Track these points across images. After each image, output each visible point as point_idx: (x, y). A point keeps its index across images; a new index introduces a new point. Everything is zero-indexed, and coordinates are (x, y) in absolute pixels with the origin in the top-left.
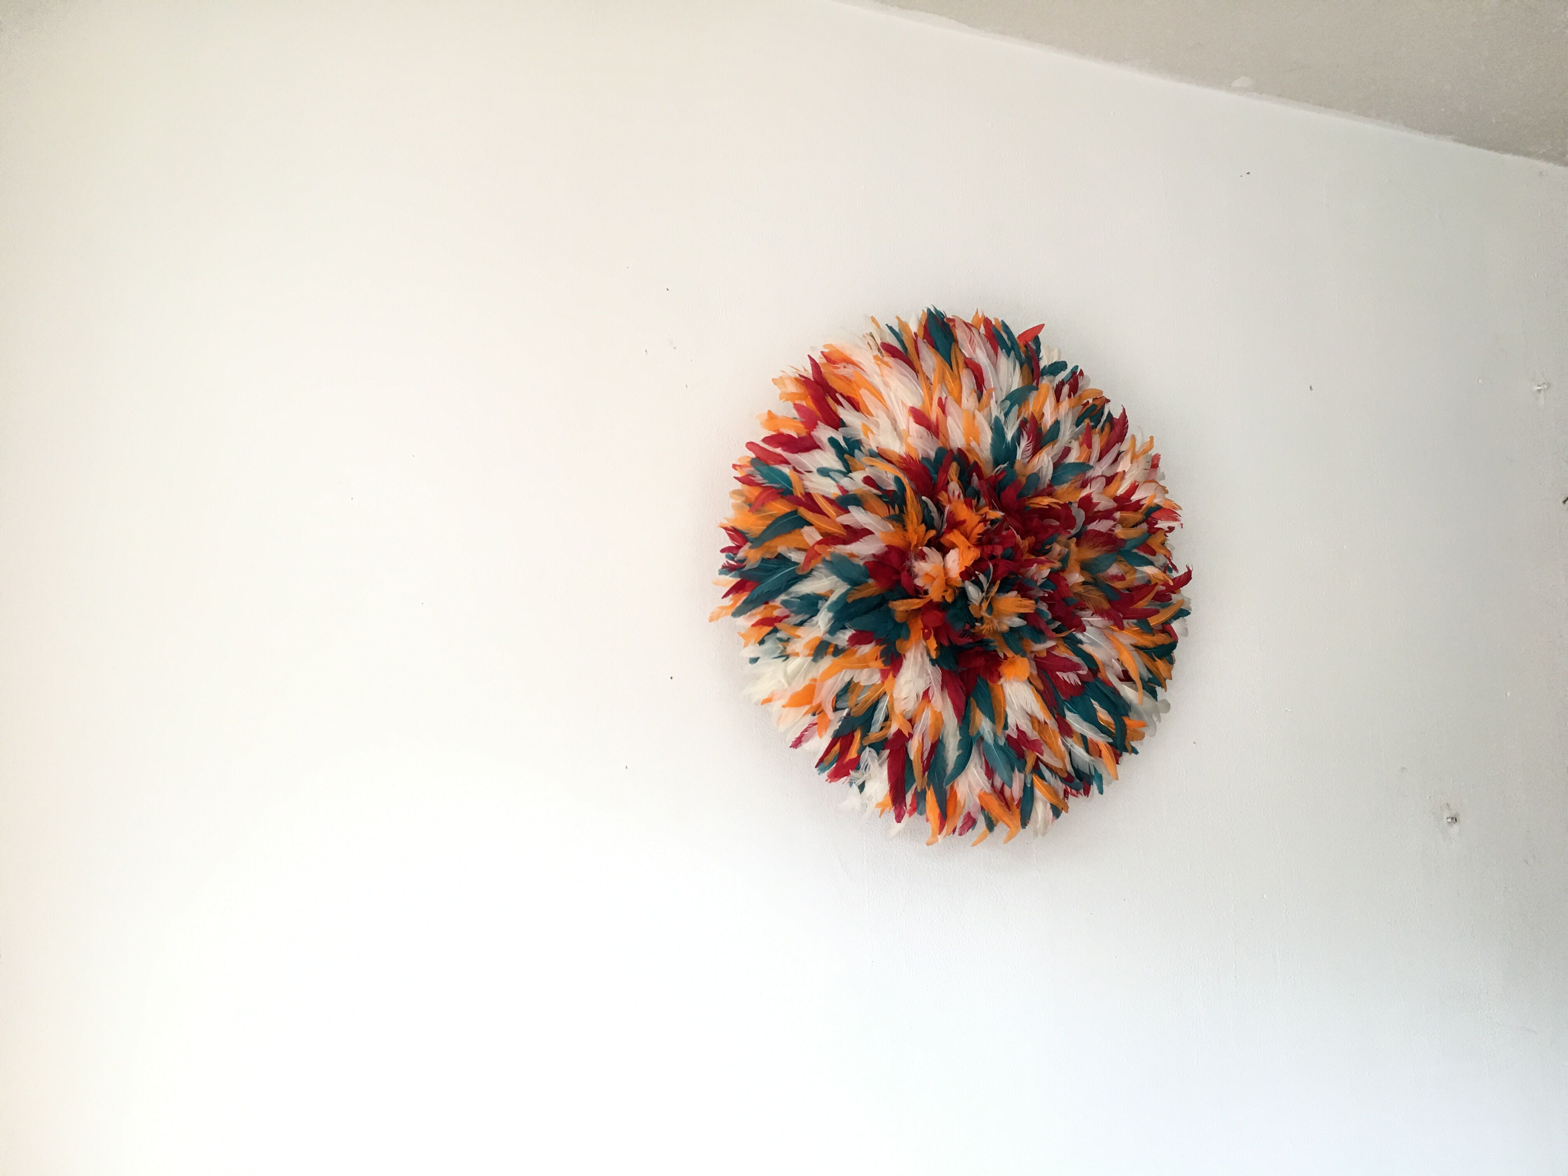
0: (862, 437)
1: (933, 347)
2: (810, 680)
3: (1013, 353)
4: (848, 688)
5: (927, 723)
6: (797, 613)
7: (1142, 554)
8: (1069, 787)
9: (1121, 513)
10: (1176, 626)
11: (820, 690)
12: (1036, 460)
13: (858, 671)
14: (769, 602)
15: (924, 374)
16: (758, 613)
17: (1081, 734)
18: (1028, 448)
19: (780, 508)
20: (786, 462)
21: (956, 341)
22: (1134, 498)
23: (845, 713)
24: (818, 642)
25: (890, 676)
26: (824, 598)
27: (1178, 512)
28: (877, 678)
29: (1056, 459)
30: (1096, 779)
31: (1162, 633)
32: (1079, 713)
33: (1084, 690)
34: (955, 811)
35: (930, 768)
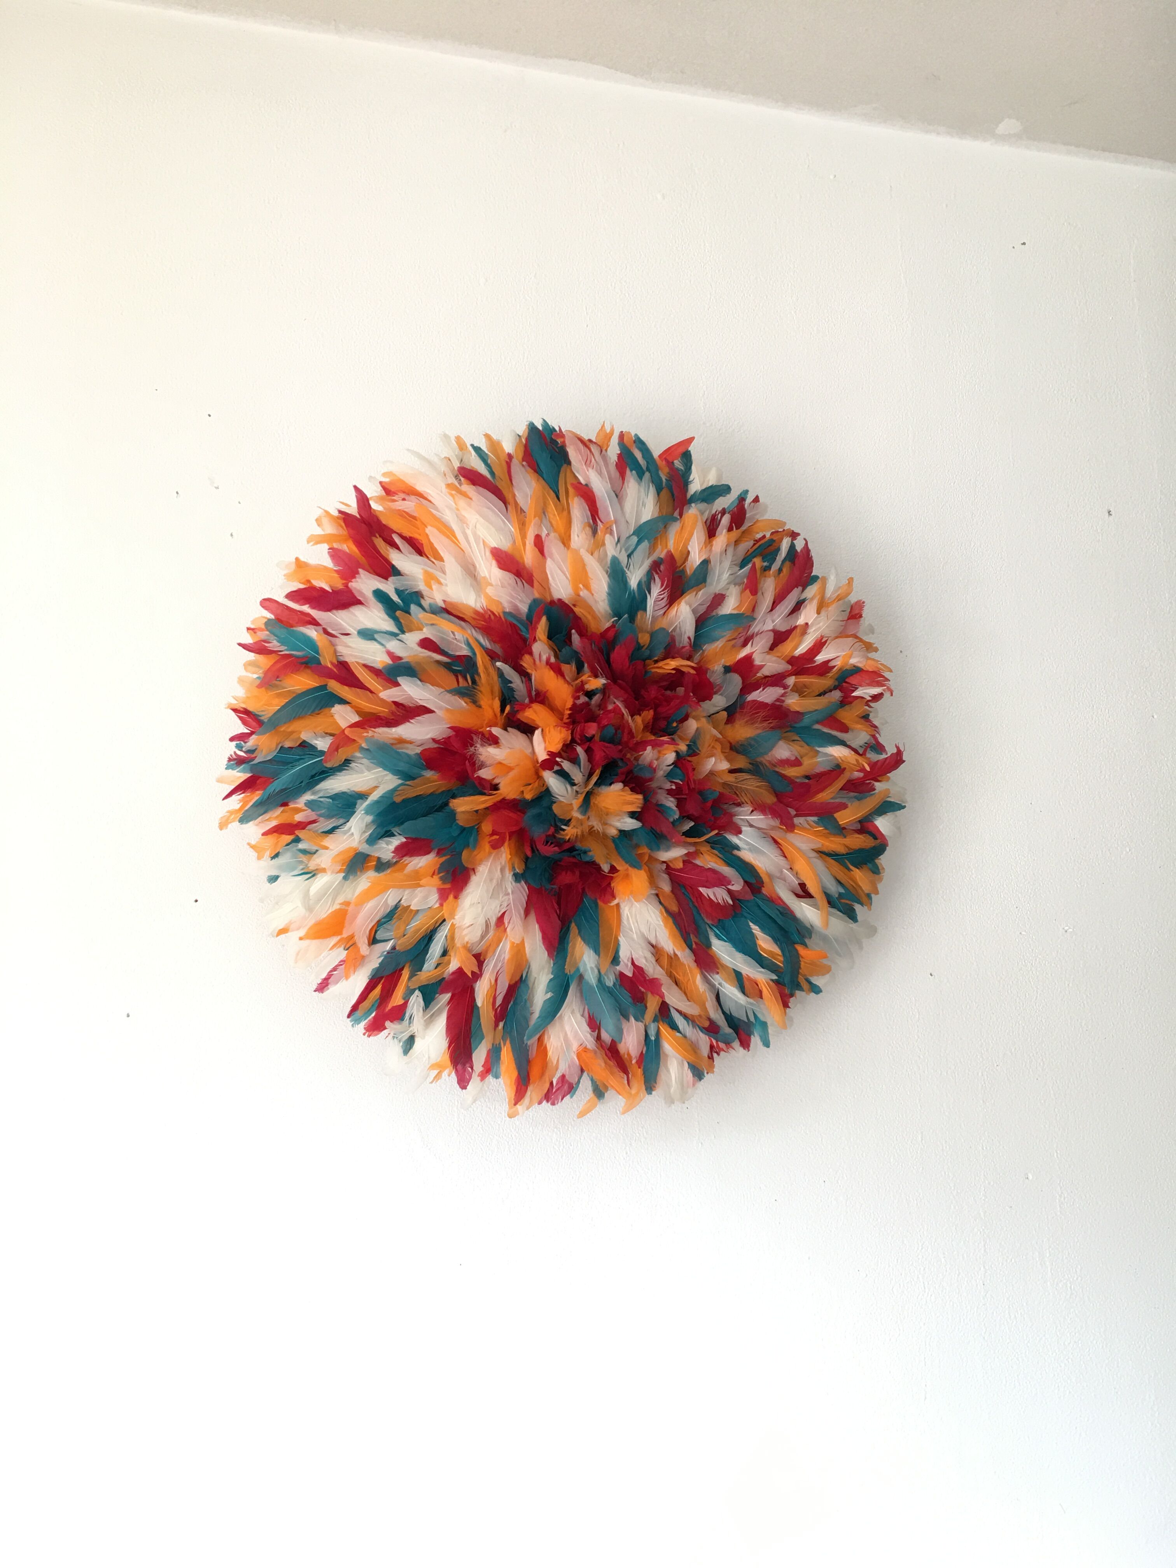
0: (422, 587)
1: (535, 471)
2: (341, 904)
3: (647, 475)
4: (394, 914)
5: (504, 958)
6: (329, 817)
7: (826, 730)
8: (714, 1039)
9: (796, 679)
10: (882, 824)
11: (355, 917)
12: (673, 611)
13: (407, 892)
14: (290, 804)
15: (516, 504)
16: (275, 817)
17: (734, 970)
18: (662, 596)
19: (303, 682)
20: (314, 622)
21: (569, 463)
22: (820, 658)
23: (388, 946)
24: (352, 854)
25: (451, 897)
26: (363, 796)
27: (886, 674)
28: (433, 899)
29: (702, 610)
30: (758, 1027)
31: (859, 834)
32: (730, 941)
33: (741, 911)
34: (543, 1073)
35: (507, 1016)
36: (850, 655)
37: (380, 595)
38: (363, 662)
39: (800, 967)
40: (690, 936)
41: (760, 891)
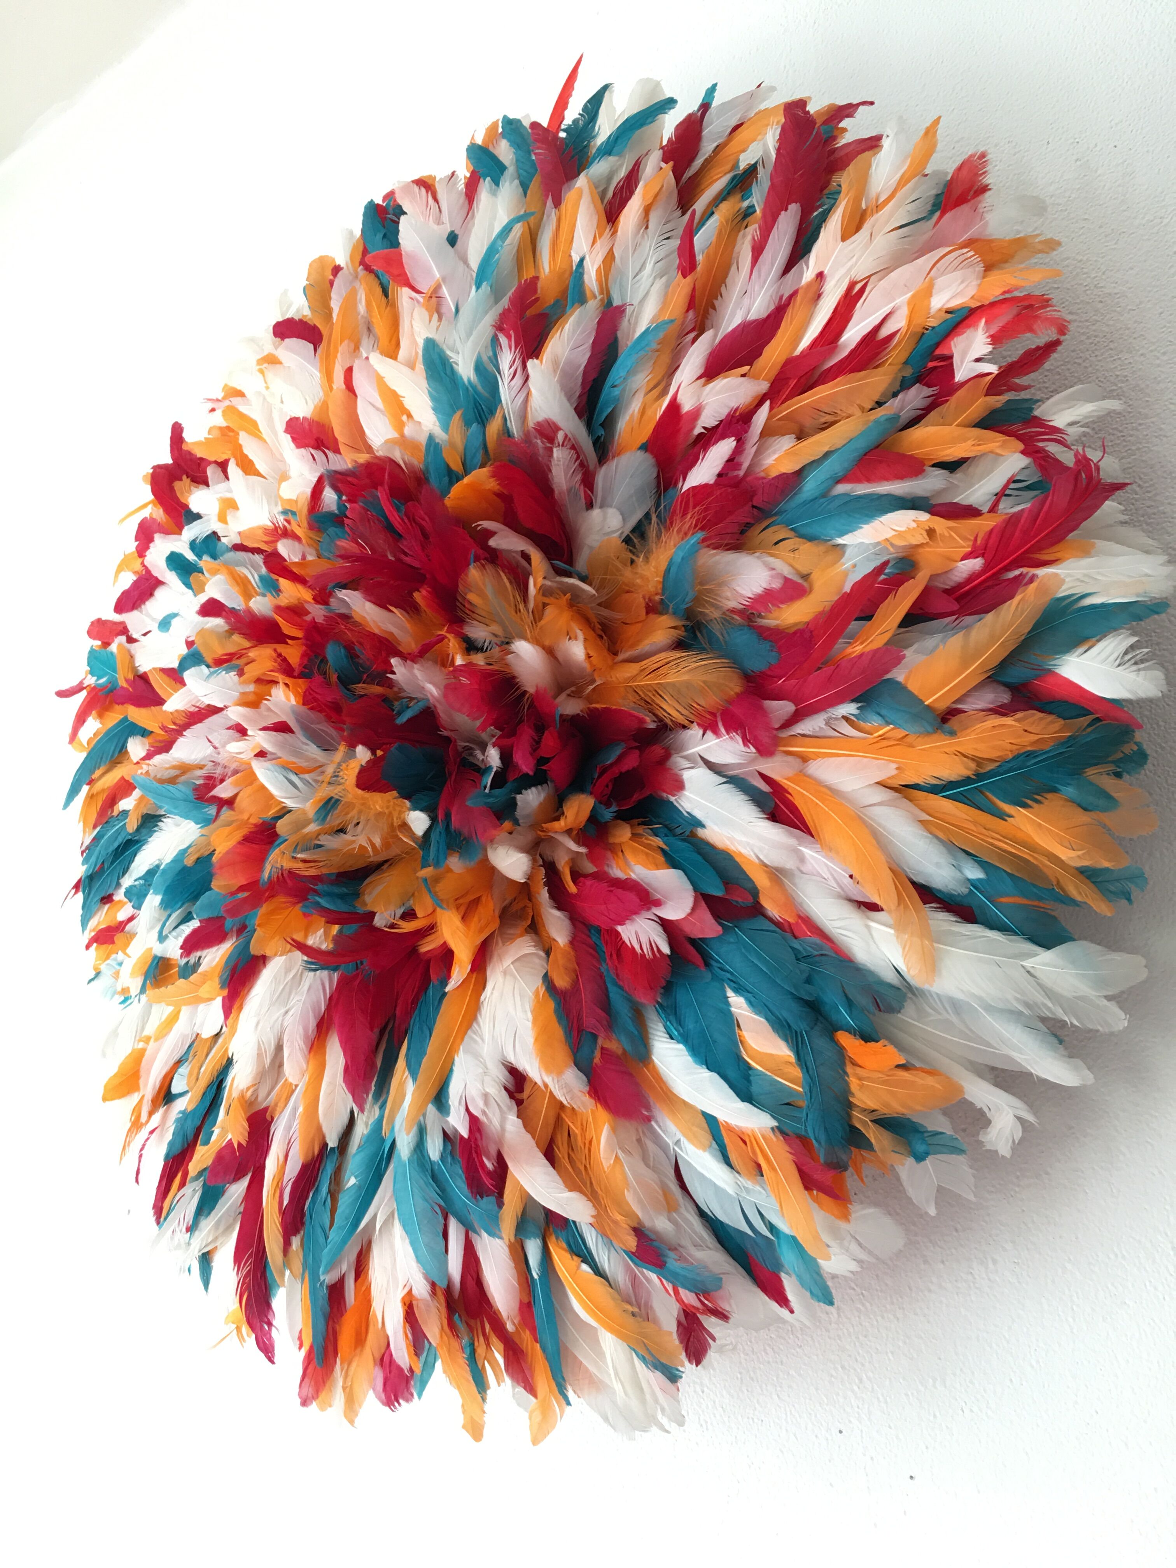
4: (190, 1049)
11: (151, 1064)
13: (197, 1010)
14: (113, 896)
15: (329, 336)
16: (100, 919)
17: (701, 1111)
18: (515, 365)
20: (123, 631)
23: (182, 1106)
24: (149, 960)
25: (235, 1007)
28: (220, 1017)
31: (1004, 715)
32: (685, 1039)
33: (707, 965)
34: (360, 1340)
35: (303, 1224)
36: (927, 292)
37: (175, 561)
38: (161, 666)
39: (846, 1092)
40: (595, 1037)
41: (757, 910)
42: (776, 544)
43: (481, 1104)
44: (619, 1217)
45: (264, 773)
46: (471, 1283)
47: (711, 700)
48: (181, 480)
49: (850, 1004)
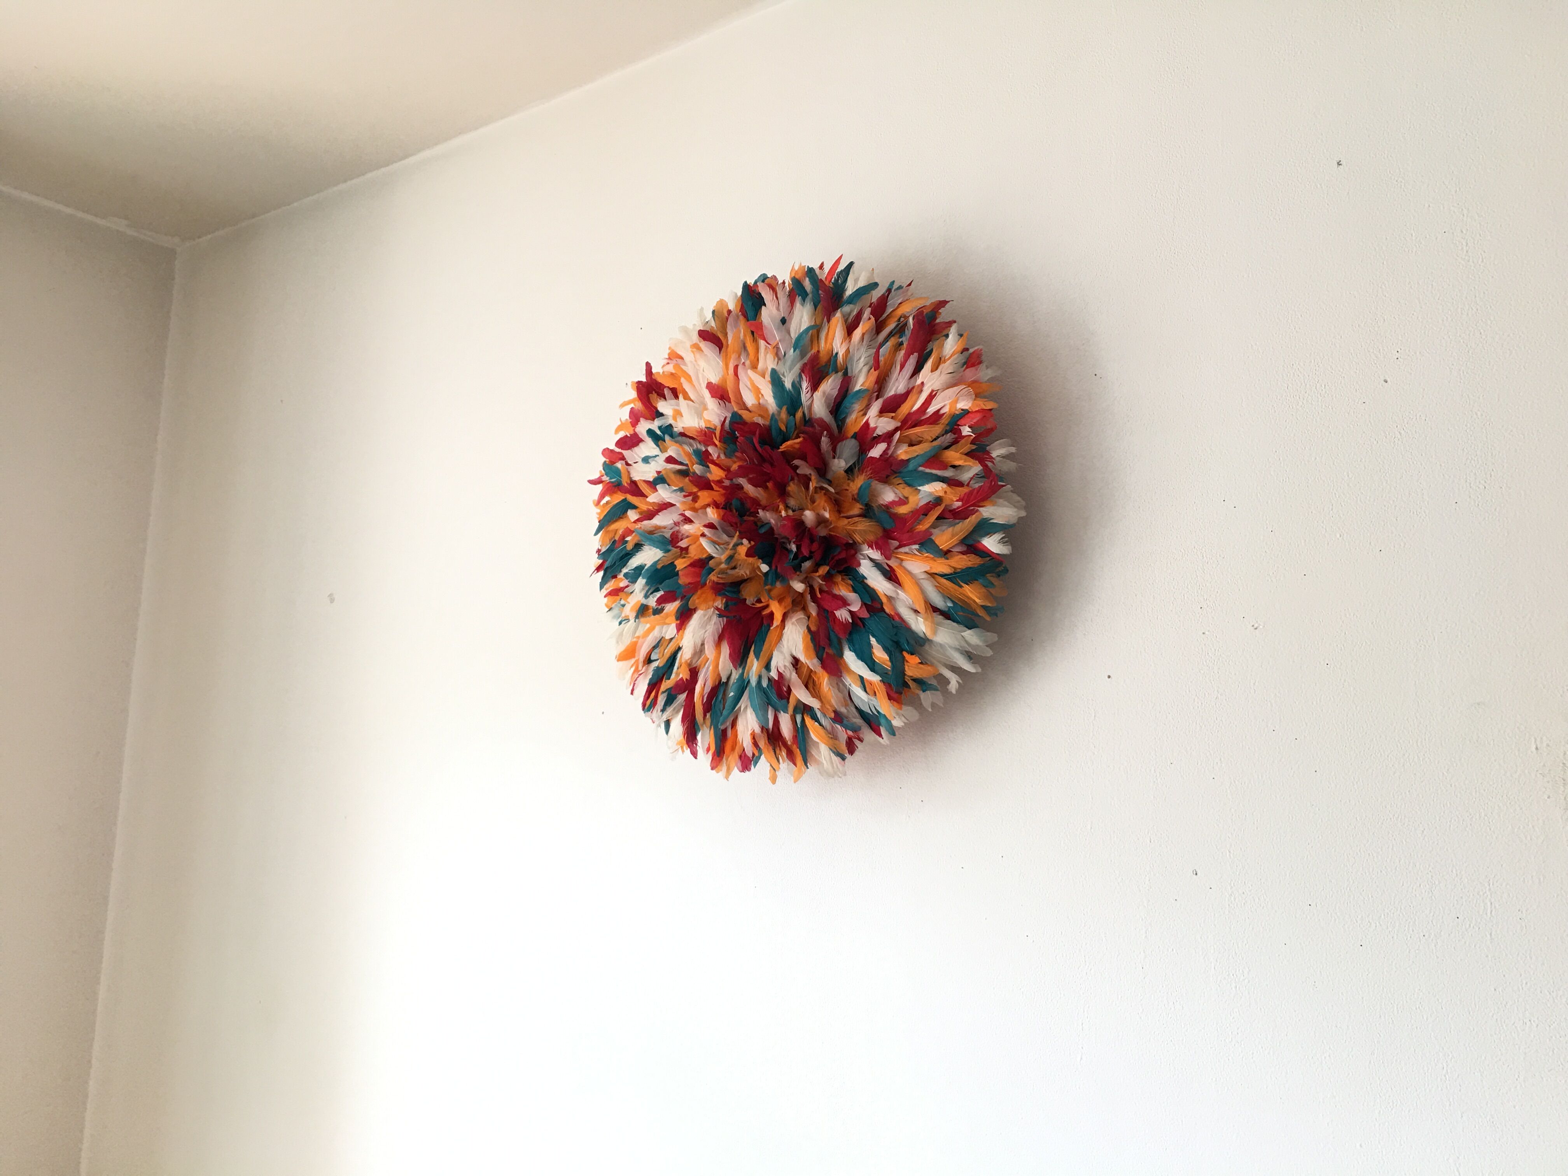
0: (671, 421)
1: (744, 320)
2: (635, 638)
3: (811, 297)
4: (659, 643)
6: (631, 583)
7: (928, 470)
11: (641, 647)
12: (815, 398)
13: (665, 628)
14: (616, 576)
15: (726, 347)
16: (611, 585)
17: (858, 674)
18: (808, 389)
19: (619, 497)
20: (623, 459)
22: (931, 410)
23: (656, 664)
24: (640, 606)
25: (683, 629)
26: (644, 567)
28: (675, 632)
29: (835, 393)
30: (882, 717)
31: (964, 554)
32: (855, 651)
33: (864, 627)
34: (733, 749)
35: (711, 709)
36: (956, 401)
37: (650, 432)
38: (644, 479)
39: (904, 670)
40: (824, 649)
41: (882, 610)
42: (898, 484)
43: (783, 669)
44: (829, 707)
45: (704, 542)
46: (776, 730)
47: (871, 537)
48: (652, 393)
49: (908, 643)
